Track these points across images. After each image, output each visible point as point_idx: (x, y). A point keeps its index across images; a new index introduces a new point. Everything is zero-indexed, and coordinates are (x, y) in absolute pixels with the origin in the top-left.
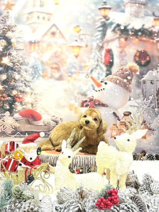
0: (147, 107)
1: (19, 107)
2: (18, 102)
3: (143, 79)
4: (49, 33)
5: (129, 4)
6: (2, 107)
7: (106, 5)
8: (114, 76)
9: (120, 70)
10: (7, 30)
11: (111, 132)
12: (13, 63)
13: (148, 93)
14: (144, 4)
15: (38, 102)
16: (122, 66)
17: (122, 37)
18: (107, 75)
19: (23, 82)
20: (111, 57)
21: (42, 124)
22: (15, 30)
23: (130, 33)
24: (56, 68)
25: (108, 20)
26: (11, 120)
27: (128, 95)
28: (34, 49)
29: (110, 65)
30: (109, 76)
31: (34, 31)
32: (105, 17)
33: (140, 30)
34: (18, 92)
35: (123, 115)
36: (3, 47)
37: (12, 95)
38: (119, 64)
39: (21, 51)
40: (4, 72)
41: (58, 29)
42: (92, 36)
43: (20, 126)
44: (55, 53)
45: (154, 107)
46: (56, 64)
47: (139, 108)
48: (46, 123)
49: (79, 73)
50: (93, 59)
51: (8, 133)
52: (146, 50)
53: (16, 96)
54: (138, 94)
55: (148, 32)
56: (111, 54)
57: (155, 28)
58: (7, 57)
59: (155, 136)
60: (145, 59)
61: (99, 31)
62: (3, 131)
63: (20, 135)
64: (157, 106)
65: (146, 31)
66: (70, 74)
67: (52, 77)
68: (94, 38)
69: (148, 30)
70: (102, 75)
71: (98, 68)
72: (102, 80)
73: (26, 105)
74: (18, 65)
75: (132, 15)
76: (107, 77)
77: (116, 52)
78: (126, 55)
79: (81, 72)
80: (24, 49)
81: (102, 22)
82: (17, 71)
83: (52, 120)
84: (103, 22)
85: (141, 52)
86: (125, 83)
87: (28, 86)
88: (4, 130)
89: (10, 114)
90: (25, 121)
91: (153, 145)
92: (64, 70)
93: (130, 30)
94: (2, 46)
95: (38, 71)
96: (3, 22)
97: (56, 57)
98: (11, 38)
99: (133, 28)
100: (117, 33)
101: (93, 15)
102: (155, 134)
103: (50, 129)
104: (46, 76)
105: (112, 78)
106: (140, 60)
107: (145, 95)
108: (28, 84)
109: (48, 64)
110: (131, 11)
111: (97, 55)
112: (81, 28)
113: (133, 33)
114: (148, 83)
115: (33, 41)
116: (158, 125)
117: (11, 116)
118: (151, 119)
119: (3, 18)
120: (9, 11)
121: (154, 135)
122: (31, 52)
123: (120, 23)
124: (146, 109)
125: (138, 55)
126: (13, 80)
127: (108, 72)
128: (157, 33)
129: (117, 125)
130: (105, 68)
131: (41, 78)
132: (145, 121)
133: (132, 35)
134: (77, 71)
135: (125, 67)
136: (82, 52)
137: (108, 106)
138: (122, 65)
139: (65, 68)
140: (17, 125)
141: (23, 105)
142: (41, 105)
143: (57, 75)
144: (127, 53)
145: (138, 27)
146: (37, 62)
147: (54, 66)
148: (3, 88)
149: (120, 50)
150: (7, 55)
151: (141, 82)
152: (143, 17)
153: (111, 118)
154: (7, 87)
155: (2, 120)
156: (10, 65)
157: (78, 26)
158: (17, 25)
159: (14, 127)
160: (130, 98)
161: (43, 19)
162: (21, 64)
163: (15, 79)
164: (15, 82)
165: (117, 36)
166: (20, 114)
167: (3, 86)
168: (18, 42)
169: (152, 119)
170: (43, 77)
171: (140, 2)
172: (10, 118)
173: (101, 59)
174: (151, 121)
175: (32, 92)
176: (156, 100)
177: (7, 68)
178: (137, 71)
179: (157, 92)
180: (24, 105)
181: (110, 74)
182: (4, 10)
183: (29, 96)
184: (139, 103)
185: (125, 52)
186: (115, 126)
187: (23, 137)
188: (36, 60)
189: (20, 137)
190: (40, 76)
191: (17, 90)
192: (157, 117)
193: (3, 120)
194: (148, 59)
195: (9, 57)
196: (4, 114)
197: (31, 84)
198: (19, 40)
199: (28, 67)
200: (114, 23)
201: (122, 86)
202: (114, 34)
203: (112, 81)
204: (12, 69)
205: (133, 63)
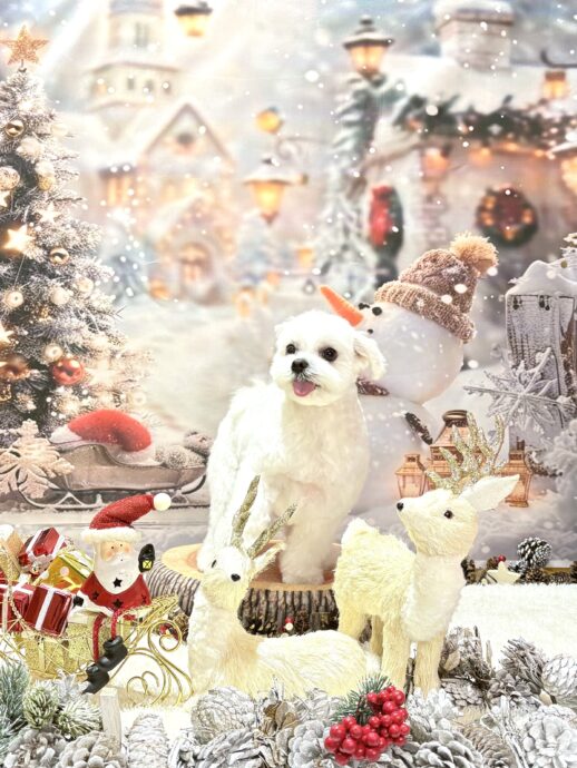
0: (530, 392)
1: (68, 404)
2: (66, 386)
3: (512, 291)
4: (170, 139)
5: (455, 25)
6: (11, 405)
7: (371, 30)
8: (405, 284)
9: (429, 263)
10: (20, 133)
11: (401, 484)
12: (44, 247)
13: (530, 342)
14: (508, 24)
15: (137, 384)
16: (435, 248)
17: (431, 145)
18: (381, 281)
19: (83, 316)
20: (393, 215)
21: (151, 462)
22: (49, 132)
23: (461, 128)
24: (198, 262)
25: (378, 84)
26: (43, 449)
27: (459, 350)
28: (119, 196)
29: (389, 243)
30: (389, 284)
31: (116, 133)
32: (368, 74)
33: (494, 118)
34: (65, 351)
35: (443, 423)
36: (8, 193)
37: (45, 363)
38: (422, 239)
39: (73, 205)
40: (13, 282)
41: (200, 122)
42: (323, 142)
43: (74, 471)
44: (193, 209)
45: (555, 390)
46: (197, 246)
47: (498, 397)
48: (166, 458)
49: (281, 275)
50: (330, 225)
51: (33, 496)
52: (521, 187)
53: (60, 364)
54: (494, 345)
55: (525, 123)
56: (394, 206)
57: (548, 108)
58: (24, 228)
59: (559, 495)
60: (518, 220)
61: (349, 124)
62: (15, 488)
63: (75, 503)
64: (564, 388)
65: (516, 120)
66: (247, 282)
67: (183, 293)
68: (330, 151)
69: (524, 114)
70: (363, 281)
71: (349, 255)
72: (364, 299)
73: (95, 397)
74: (62, 256)
75: (466, 65)
76: (381, 289)
77: (410, 198)
78: (446, 208)
79: (287, 273)
80: (84, 199)
81: (356, 94)
82: (58, 276)
83: (188, 448)
84: (364, 92)
85: (500, 196)
86: (447, 307)
87: (101, 329)
88: (18, 484)
89: (40, 428)
90: (93, 454)
91: (556, 528)
92: (228, 269)
93: (459, 119)
94: (6, 190)
95: (133, 275)
96: (7, 105)
97: (197, 222)
98: (37, 161)
99: (471, 111)
100: (412, 130)
101: (324, 67)
102: (559, 489)
103: (182, 480)
104: (162, 289)
105: (400, 292)
106: (498, 226)
107: (519, 348)
108: (101, 322)
109: (167, 248)
110: (462, 50)
111: (343, 210)
112: (283, 116)
113: (471, 128)
114: (531, 306)
115: (114, 170)
116: (568, 456)
117: (43, 436)
118: (545, 436)
119: (5, 89)
120: (28, 64)
121: (555, 491)
122: (107, 208)
123: (422, 93)
124: (525, 398)
125: (490, 205)
126: (46, 310)
127: (384, 272)
128: (556, 125)
129: (423, 460)
130: (372, 258)
131: (145, 298)
132: (523, 442)
133: (468, 136)
134: (272, 269)
135: (444, 252)
136: (289, 200)
137: (387, 394)
138: (433, 245)
139: (230, 259)
140: (65, 466)
141: (82, 397)
142: (146, 393)
143: (201, 286)
144: (451, 200)
145: (487, 106)
146: (131, 243)
147: (192, 254)
148: (11, 337)
149: (424, 190)
150: (25, 219)
151: (503, 303)
152: (508, 71)
153: (398, 437)
154: (26, 333)
155: (12, 452)
156: (36, 254)
157: (273, 110)
158: (57, 113)
159: (53, 475)
160: (466, 361)
161: (146, 90)
162: (75, 251)
163: (53, 305)
164: (55, 317)
165: (415, 139)
166: (72, 430)
167: (11, 332)
168: (60, 174)
169: (550, 434)
170: (153, 294)
171: (495, 18)
172: (41, 442)
173: (359, 225)
174: (544, 444)
175: (116, 348)
176: (561, 367)
177: (24, 268)
178: (489, 262)
179: (563, 339)
180: (86, 397)
181: (393, 276)
182: (10, 62)
183: (103, 363)
184: (499, 380)
185: (444, 197)
186: (415, 464)
187: (86, 509)
188: (128, 235)
189: (75, 509)
190: (143, 290)
191: (62, 344)
192: (567, 426)
193: (15, 450)
194: (527, 219)
195: (29, 227)
196: (19, 430)
197: (109, 321)
198: (63, 164)
199: (100, 261)
200: (402, 94)
201: (435, 319)
202: (404, 134)
203: (398, 304)
204: (42, 269)
205: (473, 235)
